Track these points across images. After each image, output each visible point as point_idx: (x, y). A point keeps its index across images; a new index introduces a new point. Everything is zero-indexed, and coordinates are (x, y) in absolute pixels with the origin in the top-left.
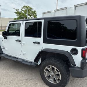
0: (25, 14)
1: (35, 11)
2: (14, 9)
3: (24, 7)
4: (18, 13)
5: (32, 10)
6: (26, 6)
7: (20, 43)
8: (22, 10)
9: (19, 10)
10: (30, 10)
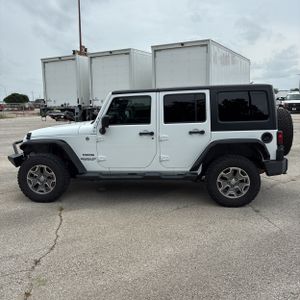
7: (151, 137)
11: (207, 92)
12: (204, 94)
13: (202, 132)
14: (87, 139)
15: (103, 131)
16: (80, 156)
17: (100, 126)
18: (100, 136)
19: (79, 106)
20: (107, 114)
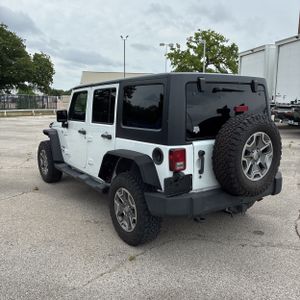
0: (200, 57)
1: (233, 45)
2: (162, 45)
3: (197, 35)
4: (175, 56)
5: (221, 44)
6: (204, 32)
7: (84, 136)
8: (191, 47)
9: (178, 46)
10: (217, 44)
11: (117, 86)
13: (109, 137)
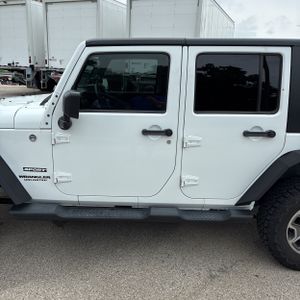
11: (286, 52)
12: (280, 56)
13: (271, 134)
14: (33, 137)
15: (65, 124)
16: (17, 171)
17: (60, 112)
18: (59, 133)
19: (32, 67)
20: (75, 87)
